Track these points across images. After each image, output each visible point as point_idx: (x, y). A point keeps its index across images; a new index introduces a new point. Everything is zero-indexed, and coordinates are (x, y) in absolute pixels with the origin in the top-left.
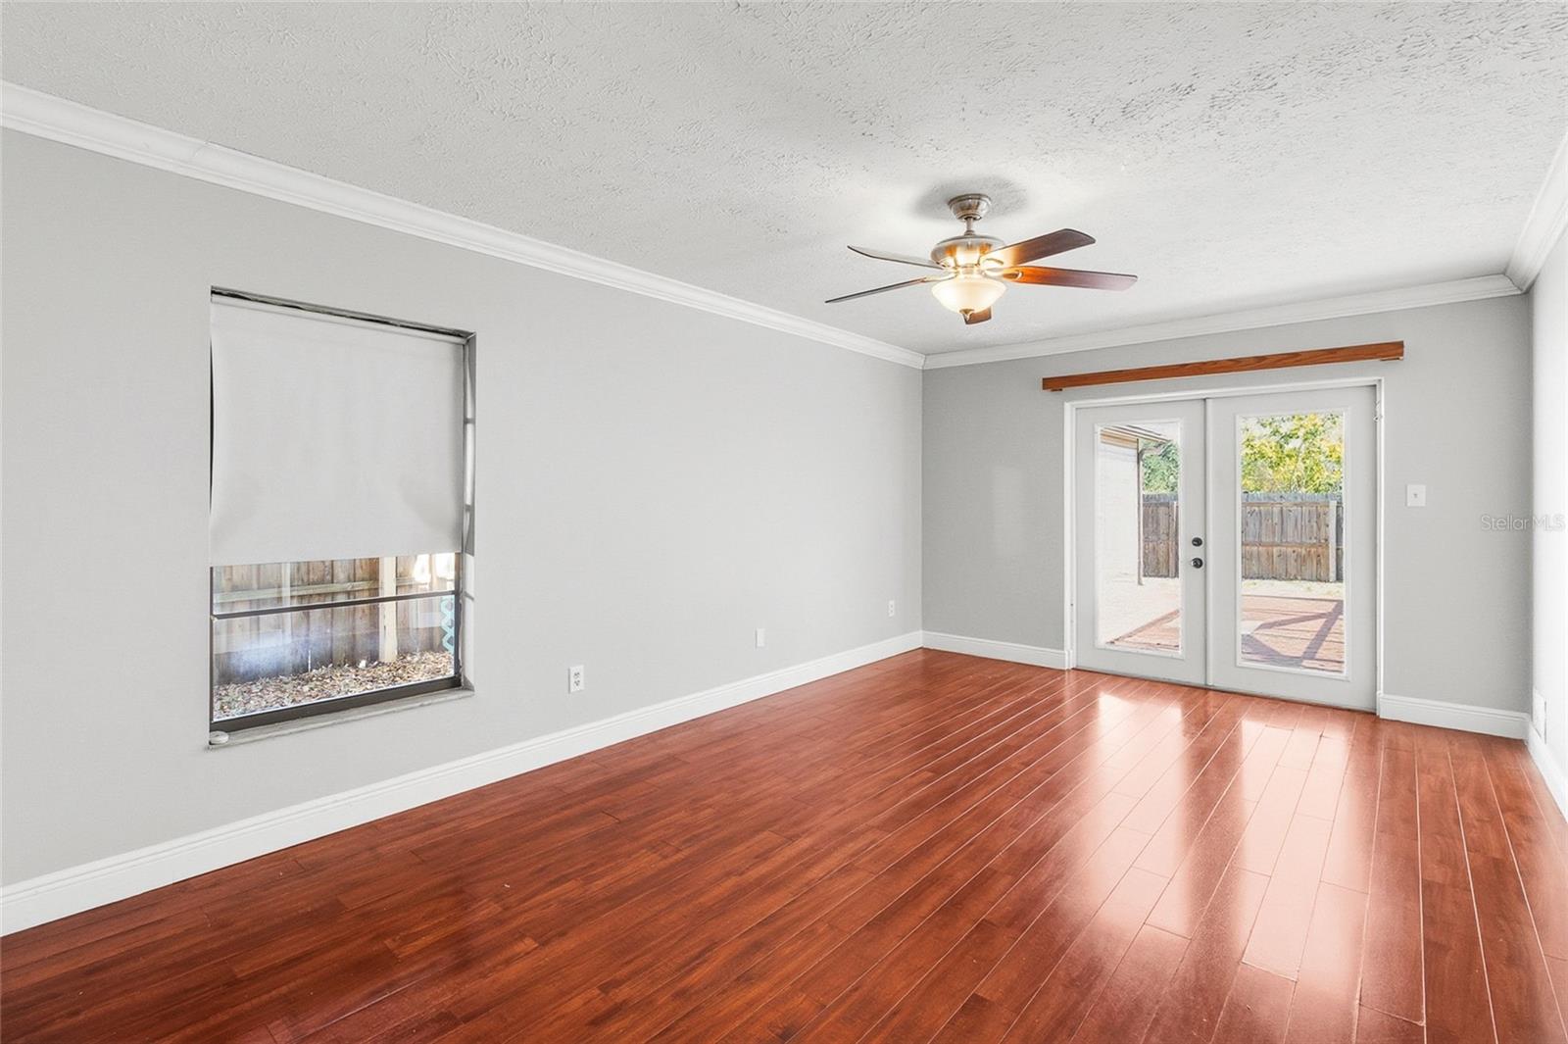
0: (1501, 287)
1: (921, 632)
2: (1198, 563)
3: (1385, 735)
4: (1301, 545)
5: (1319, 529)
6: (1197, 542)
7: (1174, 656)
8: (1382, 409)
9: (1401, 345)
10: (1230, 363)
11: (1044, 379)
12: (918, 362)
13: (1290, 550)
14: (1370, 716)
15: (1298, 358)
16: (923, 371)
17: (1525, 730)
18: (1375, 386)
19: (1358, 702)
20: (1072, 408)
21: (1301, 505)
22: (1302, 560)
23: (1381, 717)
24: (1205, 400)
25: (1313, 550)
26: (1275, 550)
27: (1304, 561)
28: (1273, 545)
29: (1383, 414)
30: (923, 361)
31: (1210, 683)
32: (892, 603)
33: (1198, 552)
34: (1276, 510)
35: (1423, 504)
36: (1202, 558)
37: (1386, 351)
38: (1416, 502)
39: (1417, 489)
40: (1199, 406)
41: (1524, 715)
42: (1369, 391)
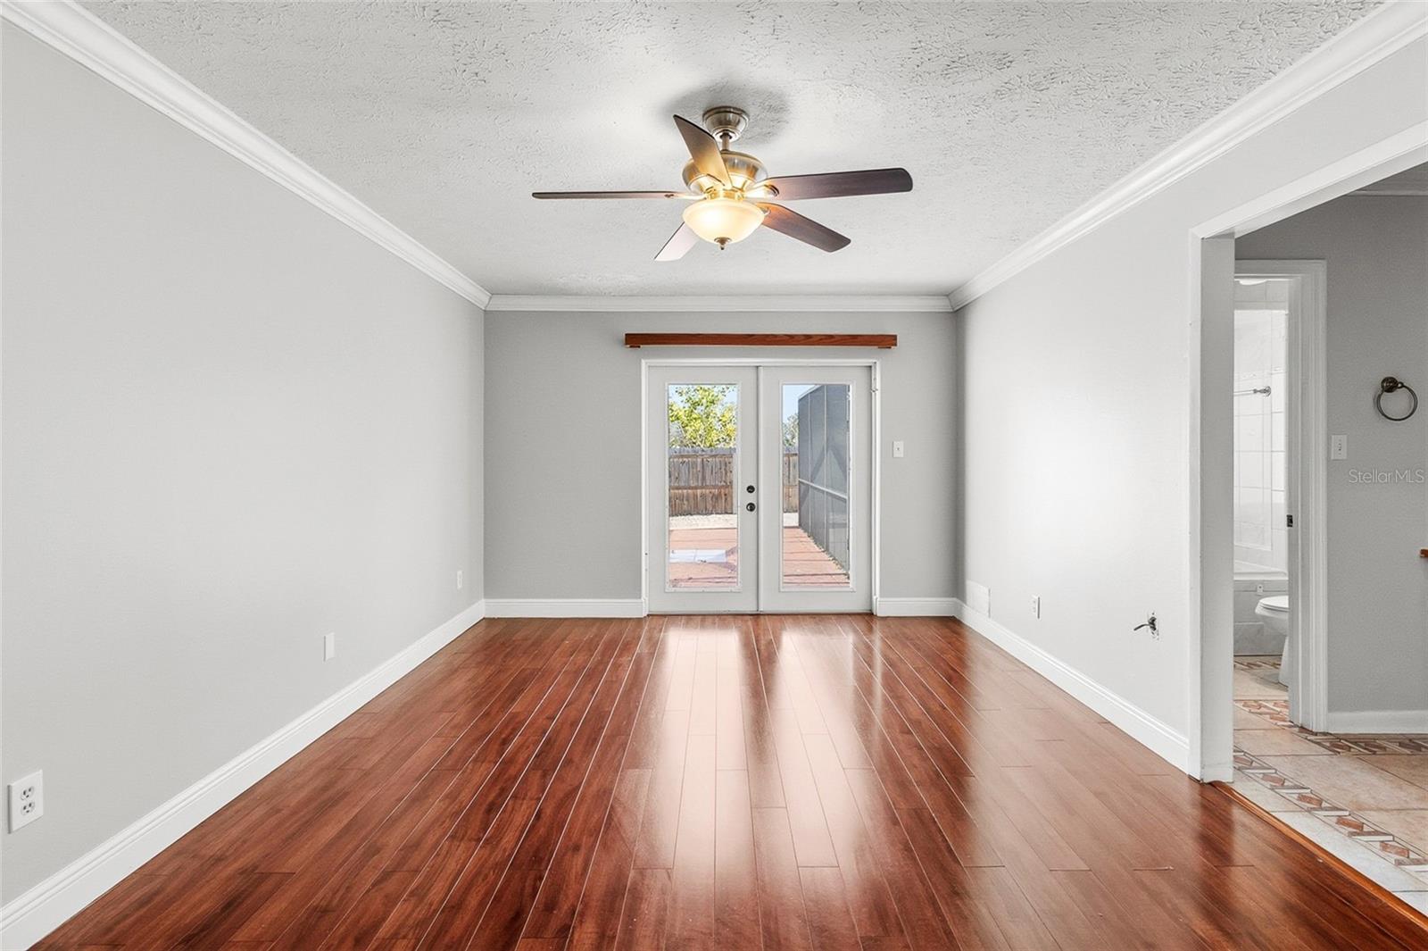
0: (940, 305)
1: (483, 600)
2: (751, 507)
3: (877, 627)
4: (714, 487)
5: (726, 474)
6: (751, 489)
7: (733, 590)
8: (878, 384)
9: (894, 337)
11: (626, 335)
12: (482, 299)
13: (708, 491)
14: (869, 616)
15: (833, 340)
16: (485, 311)
17: (960, 610)
18: (871, 367)
19: (858, 606)
20: (650, 363)
21: (715, 456)
22: (716, 498)
23: (878, 615)
24: (757, 367)
25: (723, 490)
26: (699, 491)
27: (717, 499)
28: (696, 488)
29: (878, 387)
30: (487, 301)
31: (761, 609)
32: (460, 573)
33: (751, 498)
34: (699, 460)
35: (902, 456)
36: (755, 503)
37: (886, 342)
38: (899, 454)
39: (899, 444)
40: (754, 370)
41: (955, 599)
42: (866, 370)
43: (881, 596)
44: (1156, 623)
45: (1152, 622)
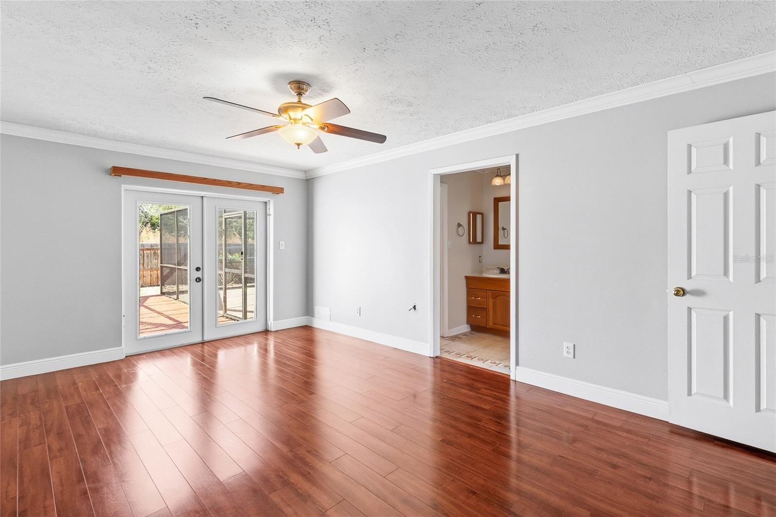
2: (198, 280)
6: (198, 269)
7: (187, 331)
8: (271, 212)
9: (283, 189)
10: (227, 183)
11: (112, 167)
14: (266, 332)
17: (311, 321)
18: (266, 203)
23: (271, 330)
24: (202, 197)
31: (205, 339)
33: (199, 274)
35: (283, 248)
36: (201, 278)
37: (278, 191)
38: (282, 248)
39: (282, 243)
40: (200, 199)
41: (307, 317)
42: (264, 204)
43: (274, 321)
44: (416, 307)
45: (414, 307)
